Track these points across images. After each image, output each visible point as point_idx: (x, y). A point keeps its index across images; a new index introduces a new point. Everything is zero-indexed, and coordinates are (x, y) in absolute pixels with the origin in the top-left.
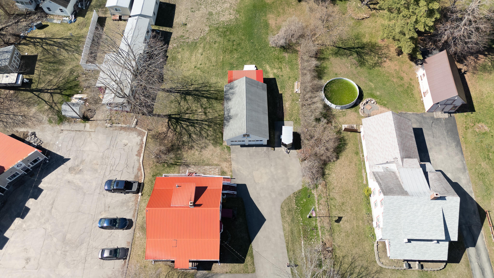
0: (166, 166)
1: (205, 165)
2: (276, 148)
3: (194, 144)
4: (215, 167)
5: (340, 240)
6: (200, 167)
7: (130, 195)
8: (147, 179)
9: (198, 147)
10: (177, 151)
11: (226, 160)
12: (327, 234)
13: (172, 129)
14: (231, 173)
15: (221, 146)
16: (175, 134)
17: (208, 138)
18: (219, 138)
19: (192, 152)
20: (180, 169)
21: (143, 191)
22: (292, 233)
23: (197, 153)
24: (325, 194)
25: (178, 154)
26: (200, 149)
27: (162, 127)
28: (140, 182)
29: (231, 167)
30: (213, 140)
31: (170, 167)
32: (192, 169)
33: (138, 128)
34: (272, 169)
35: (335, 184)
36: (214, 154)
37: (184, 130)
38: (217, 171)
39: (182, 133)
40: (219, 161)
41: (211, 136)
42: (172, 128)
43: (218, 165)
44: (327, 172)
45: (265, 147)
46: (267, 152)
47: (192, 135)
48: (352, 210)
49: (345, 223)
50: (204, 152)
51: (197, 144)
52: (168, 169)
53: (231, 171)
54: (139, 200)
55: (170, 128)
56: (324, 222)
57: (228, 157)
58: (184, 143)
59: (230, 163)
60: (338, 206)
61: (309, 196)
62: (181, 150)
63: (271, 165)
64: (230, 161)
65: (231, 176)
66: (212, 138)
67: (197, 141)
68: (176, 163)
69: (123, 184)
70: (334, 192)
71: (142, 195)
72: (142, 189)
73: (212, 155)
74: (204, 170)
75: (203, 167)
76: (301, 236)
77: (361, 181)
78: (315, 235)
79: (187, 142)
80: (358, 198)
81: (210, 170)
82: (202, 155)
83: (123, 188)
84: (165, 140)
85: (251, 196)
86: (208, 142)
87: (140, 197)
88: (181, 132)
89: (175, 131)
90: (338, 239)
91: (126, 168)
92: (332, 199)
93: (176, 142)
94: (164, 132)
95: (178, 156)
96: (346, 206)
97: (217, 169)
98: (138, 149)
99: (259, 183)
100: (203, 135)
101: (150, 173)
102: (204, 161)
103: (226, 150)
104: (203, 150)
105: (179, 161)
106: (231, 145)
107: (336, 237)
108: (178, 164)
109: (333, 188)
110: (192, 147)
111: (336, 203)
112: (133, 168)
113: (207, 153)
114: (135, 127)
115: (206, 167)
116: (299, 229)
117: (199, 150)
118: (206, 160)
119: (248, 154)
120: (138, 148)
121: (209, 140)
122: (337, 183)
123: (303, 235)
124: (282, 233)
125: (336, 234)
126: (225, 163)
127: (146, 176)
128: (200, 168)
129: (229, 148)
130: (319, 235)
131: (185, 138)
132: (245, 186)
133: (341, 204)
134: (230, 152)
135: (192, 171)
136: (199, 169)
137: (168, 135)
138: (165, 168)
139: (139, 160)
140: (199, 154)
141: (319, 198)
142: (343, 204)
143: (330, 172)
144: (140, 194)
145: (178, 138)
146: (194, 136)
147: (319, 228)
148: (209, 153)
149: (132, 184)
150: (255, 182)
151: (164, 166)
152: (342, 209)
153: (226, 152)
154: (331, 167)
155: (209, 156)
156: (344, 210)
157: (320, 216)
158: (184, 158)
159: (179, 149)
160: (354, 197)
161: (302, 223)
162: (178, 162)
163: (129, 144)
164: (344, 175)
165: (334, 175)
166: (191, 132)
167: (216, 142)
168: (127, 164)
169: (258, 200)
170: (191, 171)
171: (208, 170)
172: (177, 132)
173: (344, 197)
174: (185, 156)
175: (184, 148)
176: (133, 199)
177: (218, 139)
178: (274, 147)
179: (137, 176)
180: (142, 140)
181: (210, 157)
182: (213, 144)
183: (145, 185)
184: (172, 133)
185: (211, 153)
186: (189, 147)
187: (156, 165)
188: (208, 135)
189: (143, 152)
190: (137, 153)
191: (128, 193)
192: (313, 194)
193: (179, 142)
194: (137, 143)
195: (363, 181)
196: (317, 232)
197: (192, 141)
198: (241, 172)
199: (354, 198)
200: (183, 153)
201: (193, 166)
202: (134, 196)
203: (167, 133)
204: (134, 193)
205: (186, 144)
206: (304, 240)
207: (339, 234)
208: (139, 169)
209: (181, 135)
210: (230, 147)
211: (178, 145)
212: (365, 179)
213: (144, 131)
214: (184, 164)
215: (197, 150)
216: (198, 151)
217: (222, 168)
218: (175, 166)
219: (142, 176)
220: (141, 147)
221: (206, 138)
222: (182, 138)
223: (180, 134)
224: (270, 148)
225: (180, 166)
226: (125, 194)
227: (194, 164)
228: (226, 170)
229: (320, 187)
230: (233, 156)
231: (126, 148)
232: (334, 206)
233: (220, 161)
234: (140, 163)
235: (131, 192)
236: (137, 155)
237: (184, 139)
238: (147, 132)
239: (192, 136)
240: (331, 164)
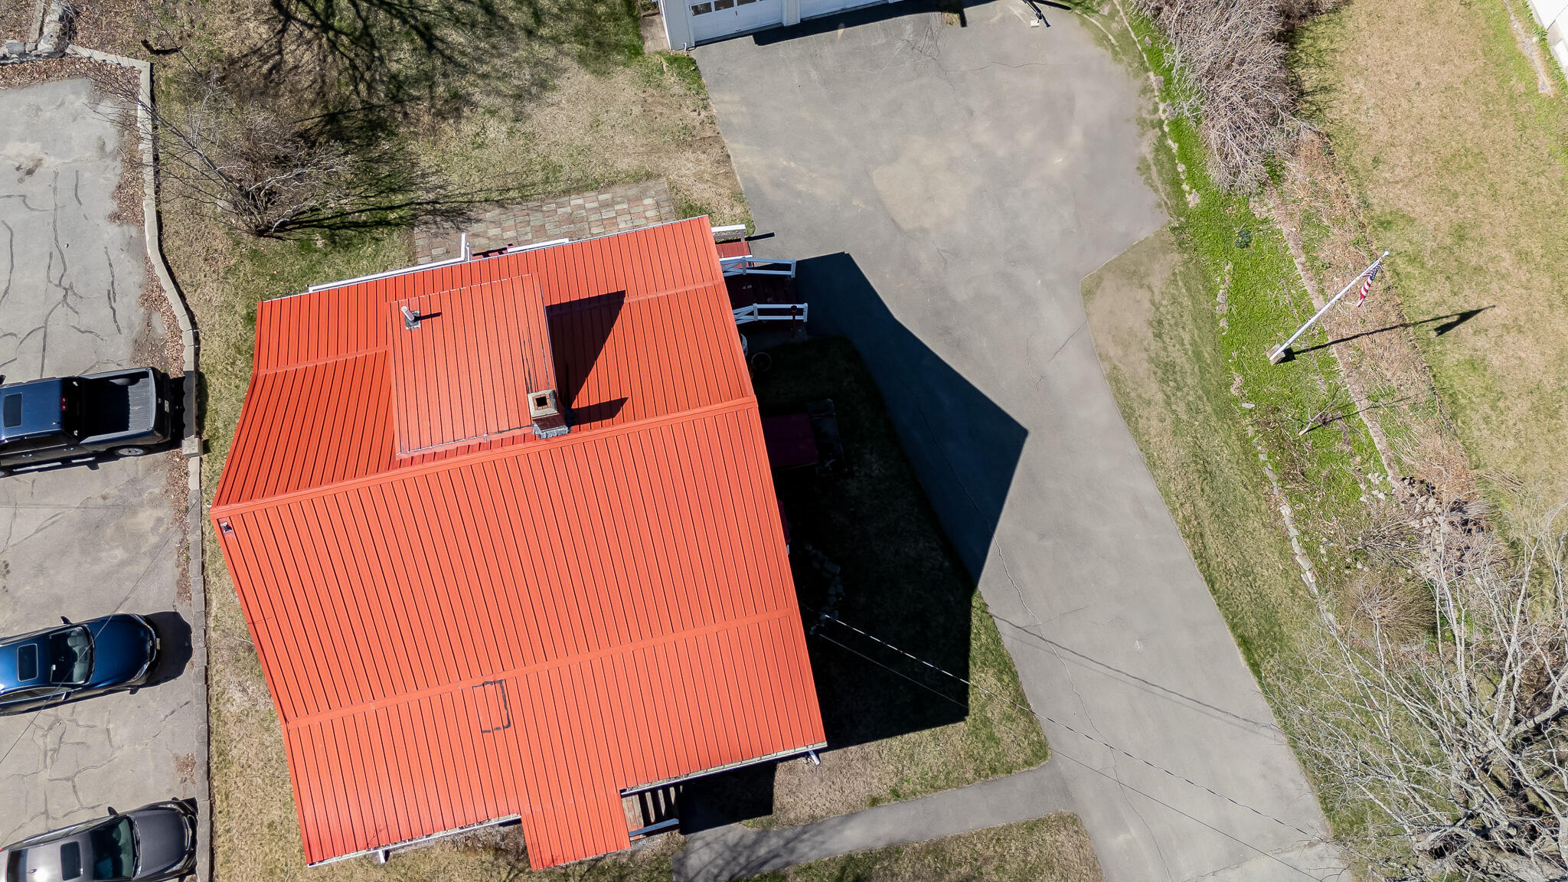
0: (320, 244)
1: (567, 192)
2: (968, 11)
3: (464, 84)
4: (633, 191)
5: (1510, 444)
6: (539, 209)
7: (131, 464)
8: (213, 347)
9: (499, 93)
10: (372, 142)
11: (687, 139)
12: (1417, 429)
13: (304, 23)
14: (738, 210)
15: (635, 64)
16: (333, 46)
17: (544, 31)
18: (614, 17)
19: (468, 129)
20: (411, 244)
21: (207, 424)
22: (1207, 473)
23: (496, 130)
24: (1338, 204)
25: (379, 160)
26: (510, 102)
27: (239, 21)
28: (174, 373)
29: (729, 175)
30: (581, 34)
31: (348, 246)
32: (493, 232)
33: (84, 52)
34: (983, 133)
35: (1383, 134)
36: (604, 117)
37: (382, 15)
38: (651, 214)
39: (374, 31)
40: (649, 153)
41: (558, 18)
42: (303, 14)
43: (649, 176)
44: (1310, 78)
45: (906, 17)
46: (923, 42)
47: (438, 32)
48: (1523, 256)
49: (1508, 339)
50: (541, 116)
51: (484, 76)
52: (338, 259)
53: (737, 197)
54: (193, 484)
55: (289, 17)
56: (1383, 364)
57: (693, 118)
58: (399, 87)
59: (716, 151)
60: (1434, 252)
61: (1246, 234)
62: (391, 134)
63: (971, 113)
64: (716, 139)
65: (750, 224)
66: (569, 29)
67: (480, 60)
68: (380, 215)
69: (54, 404)
70: (1387, 182)
71: (206, 447)
72: (194, 411)
73: (595, 124)
74: (571, 219)
75: (560, 206)
76: (1265, 478)
77: (1521, 87)
78: (1347, 449)
79: (416, 82)
80: (1534, 181)
81: (607, 214)
82: (531, 137)
83: (54, 426)
84: (276, 96)
85: (898, 316)
86: (548, 52)
87: (193, 465)
88: (366, 27)
89: (326, 27)
90: (1498, 444)
91: (61, 310)
92: (1386, 225)
93: (347, 90)
94: (255, 51)
95: (384, 170)
96: (1482, 242)
97: (648, 201)
98: (116, 181)
99: (924, 230)
100: (505, 19)
101: (230, 307)
102: (552, 171)
103: (670, 79)
104: (529, 107)
105: (399, 198)
106: (698, 44)
107: (1479, 432)
108: (392, 216)
109: (1376, 160)
110: (456, 105)
111: (1416, 238)
112: (111, 296)
113: (562, 119)
114: (60, 53)
115: (576, 201)
116: (1243, 438)
117: (507, 111)
118: (566, 163)
119: (814, 74)
120: (113, 172)
121: (556, 40)
122: (1392, 126)
123: (1277, 466)
124: (1148, 487)
125: (1476, 417)
126: (689, 154)
127: (203, 329)
128: (539, 215)
129: (685, 66)
130: (1371, 444)
131: (403, 58)
132: (842, 264)
133: (1448, 241)
134: (701, 87)
135: (496, 239)
136: (536, 219)
137: (290, 60)
138: (315, 257)
139: (135, 247)
140: (511, 133)
141: (1312, 232)
142: (1461, 238)
143: (1330, 75)
144: (190, 445)
145: (354, 67)
146: (455, 37)
147: (1361, 404)
148: (571, 119)
149: (123, 391)
150: (898, 228)
151: (306, 247)
152: (1461, 265)
153: (677, 89)
154: (1323, 44)
155: (576, 131)
156: (1478, 270)
157: (1346, 332)
158: (423, 176)
159: (376, 127)
160: (1512, 183)
161: (1249, 400)
162: (392, 208)
163: (51, 162)
164: (1417, 71)
165: (1359, 87)
166: (427, 18)
167: (599, 44)
168: (65, 283)
169: (946, 331)
170: (483, 244)
171: (593, 218)
172: (339, 32)
173: (1456, 195)
174: (427, 161)
175: (406, 115)
176: (155, 486)
177: (610, 26)
178: (958, 9)
179: (143, 343)
180: (127, 123)
181: (588, 140)
182: (582, 59)
183: (215, 384)
184: (309, 42)
185: (584, 115)
186: (439, 104)
187: (255, 255)
188: (538, 15)
189: (150, 191)
190: (112, 206)
191: (111, 455)
192: (1265, 221)
193: (370, 87)
194: (102, 147)
195: (1534, 80)
196: (1353, 431)
197: (450, 67)
198: (800, 187)
199: (1511, 187)
200: (413, 146)
201: (494, 213)
202: (154, 466)
203: (280, 52)
204: (149, 450)
205: (415, 93)
206: (1291, 494)
207: (1493, 408)
208: (152, 300)
209: (373, 45)
210: (694, 54)
211: (369, 107)
212: (1538, 64)
213: (126, 62)
214: (434, 212)
215: (493, 113)
216: (503, 119)
217: (673, 187)
218: (378, 233)
219: (177, 333)
220: (134, 164)
221: (530, 33)
222: (381, 59)
223: (365, 38)
224: (935, 17)
225: (412, 226)
226: (93, 466)
227: (495, 196)
228: (702, 193)
229: (1296, 170)
230: (723, 103)
231: (35, 187)
232: (1412, 260)
233: (653, 150)
234: (147, 259)
235: (131, 442)
236: (115, 217)
237: (395, 67)
238: (142, 66)
239: (442, 41)
240: (1321, 28)
